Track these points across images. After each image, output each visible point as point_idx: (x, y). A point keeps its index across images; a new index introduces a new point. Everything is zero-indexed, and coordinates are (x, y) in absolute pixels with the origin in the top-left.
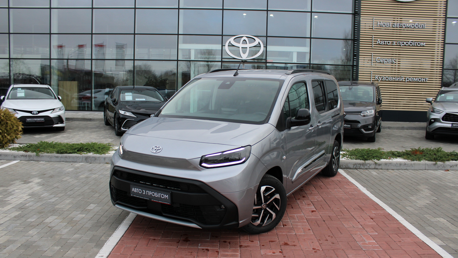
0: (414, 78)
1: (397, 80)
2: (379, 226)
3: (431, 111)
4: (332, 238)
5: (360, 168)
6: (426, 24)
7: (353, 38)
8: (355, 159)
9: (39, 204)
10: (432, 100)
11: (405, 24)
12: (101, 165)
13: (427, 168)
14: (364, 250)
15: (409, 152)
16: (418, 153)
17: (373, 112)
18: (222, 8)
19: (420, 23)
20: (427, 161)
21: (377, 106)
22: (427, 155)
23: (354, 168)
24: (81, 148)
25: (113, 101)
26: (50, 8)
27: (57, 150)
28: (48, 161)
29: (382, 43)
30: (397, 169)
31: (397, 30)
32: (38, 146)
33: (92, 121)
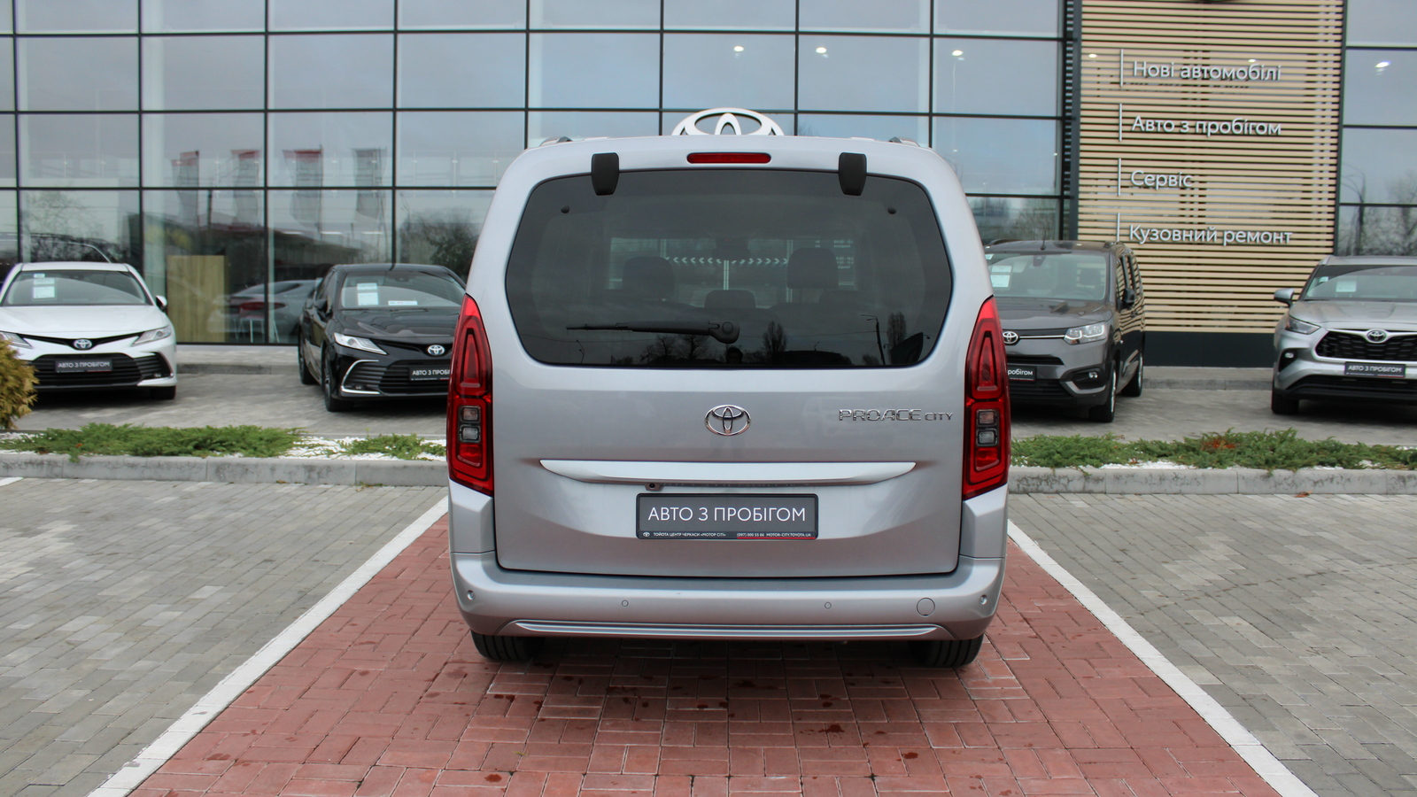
0: (1249, 234)
1: (1196, 239)
2: (1040, 638)
3: (1284, 327)
5: (1038, 491)
6: (1282, 67)
7: (1060, 115)
9: (54, 587)
10: (1294, 294)
11: (1219, 69)
12: (261, 486)
13: (1242, 488)
14: (974, 701)
15: (1193, 443)
16: (1222, 445)
17: (1102, 331)
18: (658, 28)
19: (1263, 64)
20: (1243, 468)
21: (1117, 315)
22: (1249, 452)
23: (1021, 489)
24: (205, 441)
25: (320, 307)
26: (140, 35)
27: (133, 446)
28: (107, 479)
29: (1150, 127)
30: (1153, 491)
31: (1195, 86)
32: (77, 435)
33: (266, 373)
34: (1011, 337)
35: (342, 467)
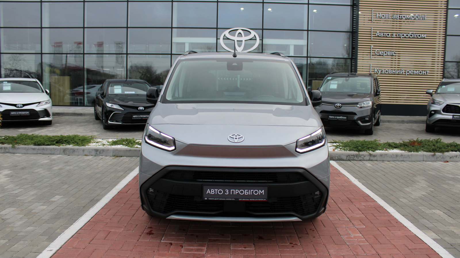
0: (415, 71)
1: (397, 73)
2: (367, 218)
3: (431, 102)
4: (313, 231)
5: (353, 160)
6: (427, 15)
7: (351, 31)
8: (349, 151)
10: (433, 92)
11: (405, 16)
12: (79, 157)
13: (425, 159)
14: (348, 245)
15: (406, 143)
16: (416, 144)
17: (370, 103)
18: (216, 1)
19: (420, 14)
20: (425, 152)
21: (374, 98)
22: (426, 146)
23: (347, 159)
24: (60, 140)
25: (102, 94)
26: (41, 2)
27: (34, 142)
28: (25, 154)
29: (382, 35)
30: (393, 160)
31: (397, 21)
32: (15, 138)
33: (83, 116)
34: (339, 105)
35: (108, 150)
